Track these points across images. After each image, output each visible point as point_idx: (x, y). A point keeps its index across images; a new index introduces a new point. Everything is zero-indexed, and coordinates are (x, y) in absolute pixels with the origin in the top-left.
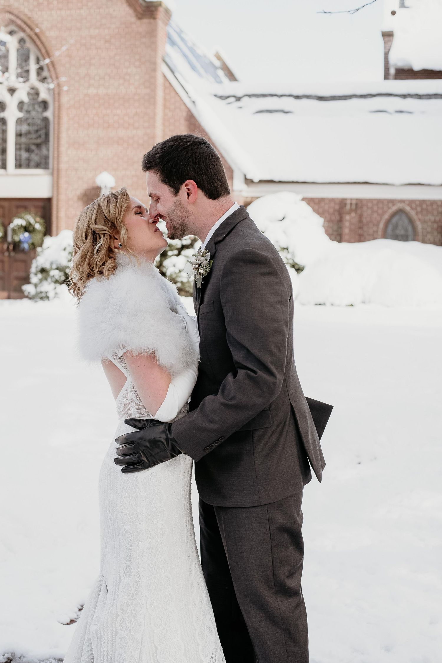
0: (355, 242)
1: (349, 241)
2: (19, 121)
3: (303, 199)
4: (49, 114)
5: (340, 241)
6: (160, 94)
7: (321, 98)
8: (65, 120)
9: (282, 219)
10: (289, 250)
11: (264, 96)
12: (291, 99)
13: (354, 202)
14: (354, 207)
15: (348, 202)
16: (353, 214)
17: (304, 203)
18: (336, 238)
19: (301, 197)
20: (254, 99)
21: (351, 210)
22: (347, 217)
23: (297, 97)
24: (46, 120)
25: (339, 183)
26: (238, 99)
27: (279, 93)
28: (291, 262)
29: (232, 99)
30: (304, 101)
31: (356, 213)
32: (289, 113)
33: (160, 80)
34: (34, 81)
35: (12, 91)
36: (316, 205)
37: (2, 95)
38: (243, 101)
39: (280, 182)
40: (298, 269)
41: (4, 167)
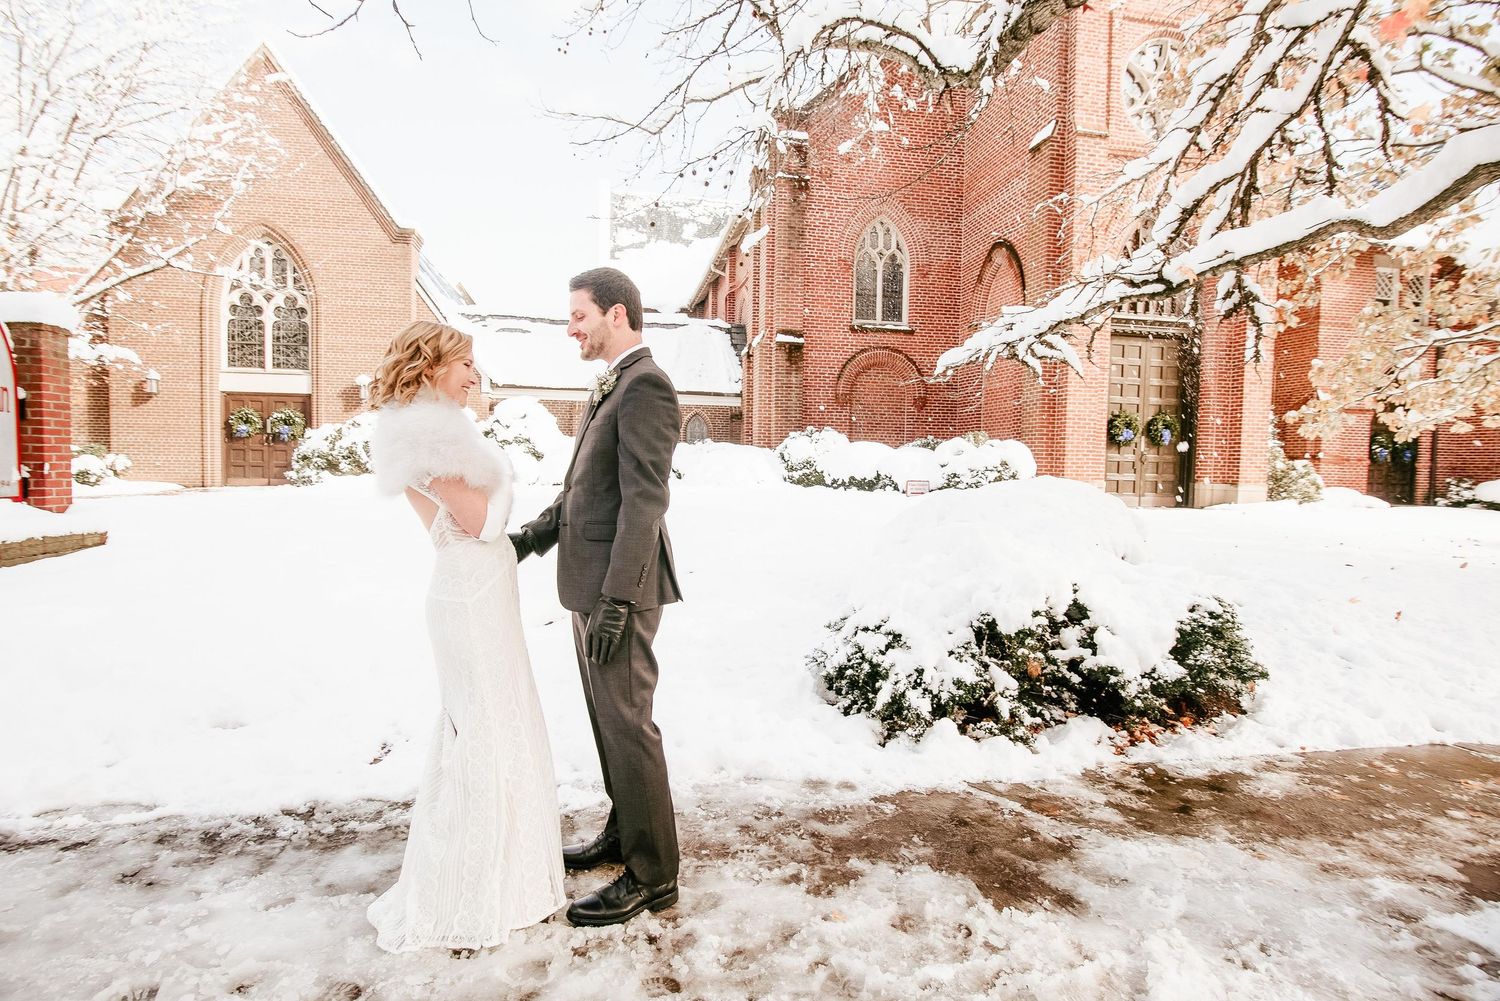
2: (276, 325)
3: (541, 401)
4: (307, 320)
6: (414, 308)
7: (553, 322)
8: (323, 326)
9: (524, 416)
10: (531, 441)
11: (505, 317)
12: (528, 322)
17: (541, 404)
18: (568, 433)
19: (538, 399)
20: (496, 320)
23: (533, 320)
24: (304, 326)
25: (569, 389)
27: (518, 315)
28: (532, 450)
29: (478, 318)
30: (539, 324)
32: (527, 334)
33: (414, 296)
34: (291, 289)
35: (268, 298)
36: (551, 405)
37: (258, 299)
38: (487, 320)
39: (521, 387)
40: (539, 456)
41: (262, 365)
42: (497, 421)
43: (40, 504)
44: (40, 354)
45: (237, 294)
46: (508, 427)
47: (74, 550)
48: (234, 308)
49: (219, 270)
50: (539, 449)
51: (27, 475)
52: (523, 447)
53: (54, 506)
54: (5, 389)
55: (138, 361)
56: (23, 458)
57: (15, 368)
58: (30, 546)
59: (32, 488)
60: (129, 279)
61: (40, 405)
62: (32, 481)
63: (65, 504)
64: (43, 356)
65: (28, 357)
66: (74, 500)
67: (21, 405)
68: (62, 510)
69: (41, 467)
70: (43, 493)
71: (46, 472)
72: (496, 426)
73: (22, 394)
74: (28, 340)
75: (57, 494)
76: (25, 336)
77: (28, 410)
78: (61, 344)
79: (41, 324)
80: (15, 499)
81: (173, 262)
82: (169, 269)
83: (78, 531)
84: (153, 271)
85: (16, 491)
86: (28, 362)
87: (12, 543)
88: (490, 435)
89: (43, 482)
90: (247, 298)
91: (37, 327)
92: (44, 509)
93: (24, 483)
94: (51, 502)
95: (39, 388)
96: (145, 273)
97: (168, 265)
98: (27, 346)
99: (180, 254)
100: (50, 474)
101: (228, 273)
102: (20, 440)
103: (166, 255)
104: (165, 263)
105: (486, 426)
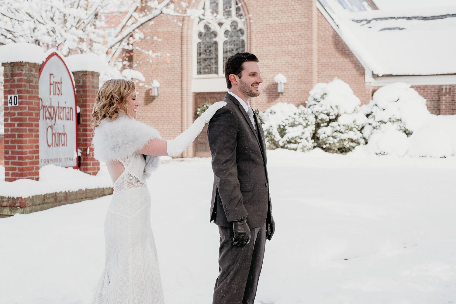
0: (449, 114)
1: (445, 114)
2: (225, 43)
3: (412, 87)
4: (244, 38)
5: (439, 114)
6: (315, 21)
7: (425, 18)
8: (254, 41)
9: (397, 100)
10: (402, 121)
11: (386, 19)
12: (404, 20)
13: (448, 87)
14: (448, 90)
15: (444, 87)
16: (448, 96)
17: (412, 89)
18: (436, 112)
19: (410, 86)
20: (379, 21)
21: (446, 93)
22: (444, 98)
23: (409, 18)
24: (243, 41)
25: (437, 75)
26: (369, 22)
27: (396, 16)
28: (403, 128)
29: (365, 22)
30: (414, 21)
31: (449, 95)
32: (403, 30)
33: (315, 12)
34: (234, 17)
35: (220, 24)
36: (422, 90)
37: (214, 27)
38: (371, 22)
39: (397, 76)
40: (408, 133)
41: (216, 72)
42: (376, 105)
43: (85, 170)
44: (86, 87)
45: (202, 24)
46: (384, 110)
47: (100, 196)
48: (200, 35)
49: (189, 12)
50: (409, 128)
51: (80, 154)
52: (396, 125)
53: (91, 172)
54: (71, 108)
55: (142, 78)
56: (78, 146)
57: (76, 96)
58: (80, 193)
59: (82, 161)
60: (142, 25)
61: (86, 115)
62: (82, 158)
63: (96, 171)
64: (87, 89)
65: (81, 90)
66: (100, 169)
67: (78, 116)
68: (95, 174)
69: (86, 150)
70: (86, 164)
71: (88, 153)
72: (374, 109)
73: (79, 110)
74: (81, 80)
75: (93, 165)
76: (80, 78)
77: (81, 119)
78: (95, 81)
79: (86, 71)
80: (74, 168)
81: (165, 11)
82: (162, 15)
83: (101, 187)
84: (154, 18)
85: (75, 163)
86: (82, 93)
87: (72, 192)
88: (370, 116)
89: (87, 158)
90: (207, 27)
91: (85, 73)
92: (87, 173)
93: (79, 158)
94: (91, 169)
95: (85, 106)
96: (149, 20)
97: (162, 13)
98: (81, 84)
99: (168, 5)
100: (90, 154)
101: (194, 13)
102: (77, 135)
103: (160, 7)
104: (159, 12)
105: (367, 109)
